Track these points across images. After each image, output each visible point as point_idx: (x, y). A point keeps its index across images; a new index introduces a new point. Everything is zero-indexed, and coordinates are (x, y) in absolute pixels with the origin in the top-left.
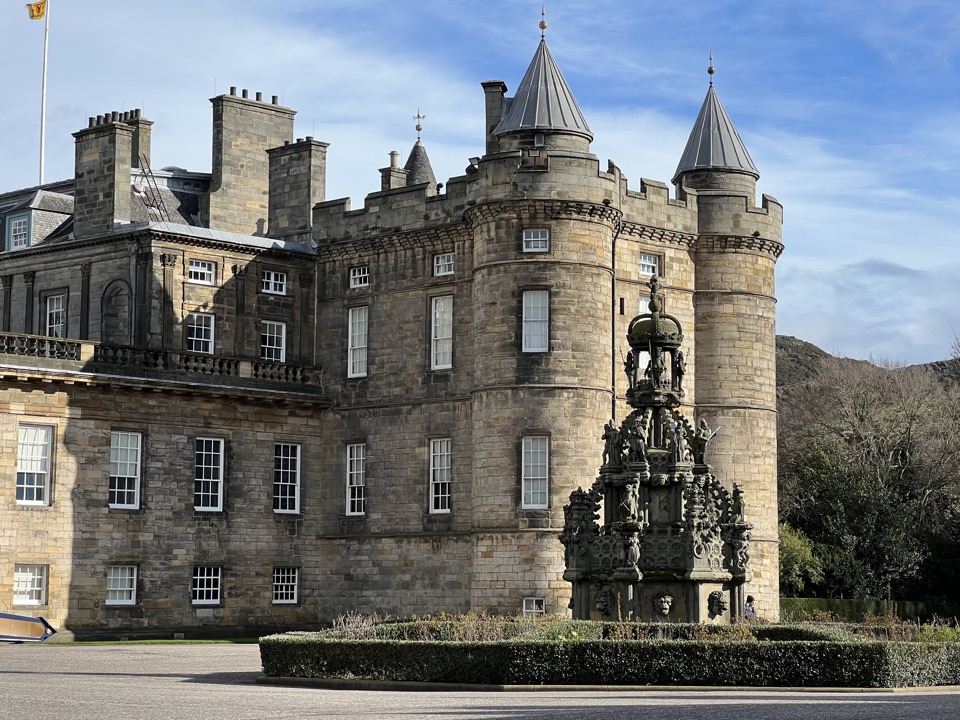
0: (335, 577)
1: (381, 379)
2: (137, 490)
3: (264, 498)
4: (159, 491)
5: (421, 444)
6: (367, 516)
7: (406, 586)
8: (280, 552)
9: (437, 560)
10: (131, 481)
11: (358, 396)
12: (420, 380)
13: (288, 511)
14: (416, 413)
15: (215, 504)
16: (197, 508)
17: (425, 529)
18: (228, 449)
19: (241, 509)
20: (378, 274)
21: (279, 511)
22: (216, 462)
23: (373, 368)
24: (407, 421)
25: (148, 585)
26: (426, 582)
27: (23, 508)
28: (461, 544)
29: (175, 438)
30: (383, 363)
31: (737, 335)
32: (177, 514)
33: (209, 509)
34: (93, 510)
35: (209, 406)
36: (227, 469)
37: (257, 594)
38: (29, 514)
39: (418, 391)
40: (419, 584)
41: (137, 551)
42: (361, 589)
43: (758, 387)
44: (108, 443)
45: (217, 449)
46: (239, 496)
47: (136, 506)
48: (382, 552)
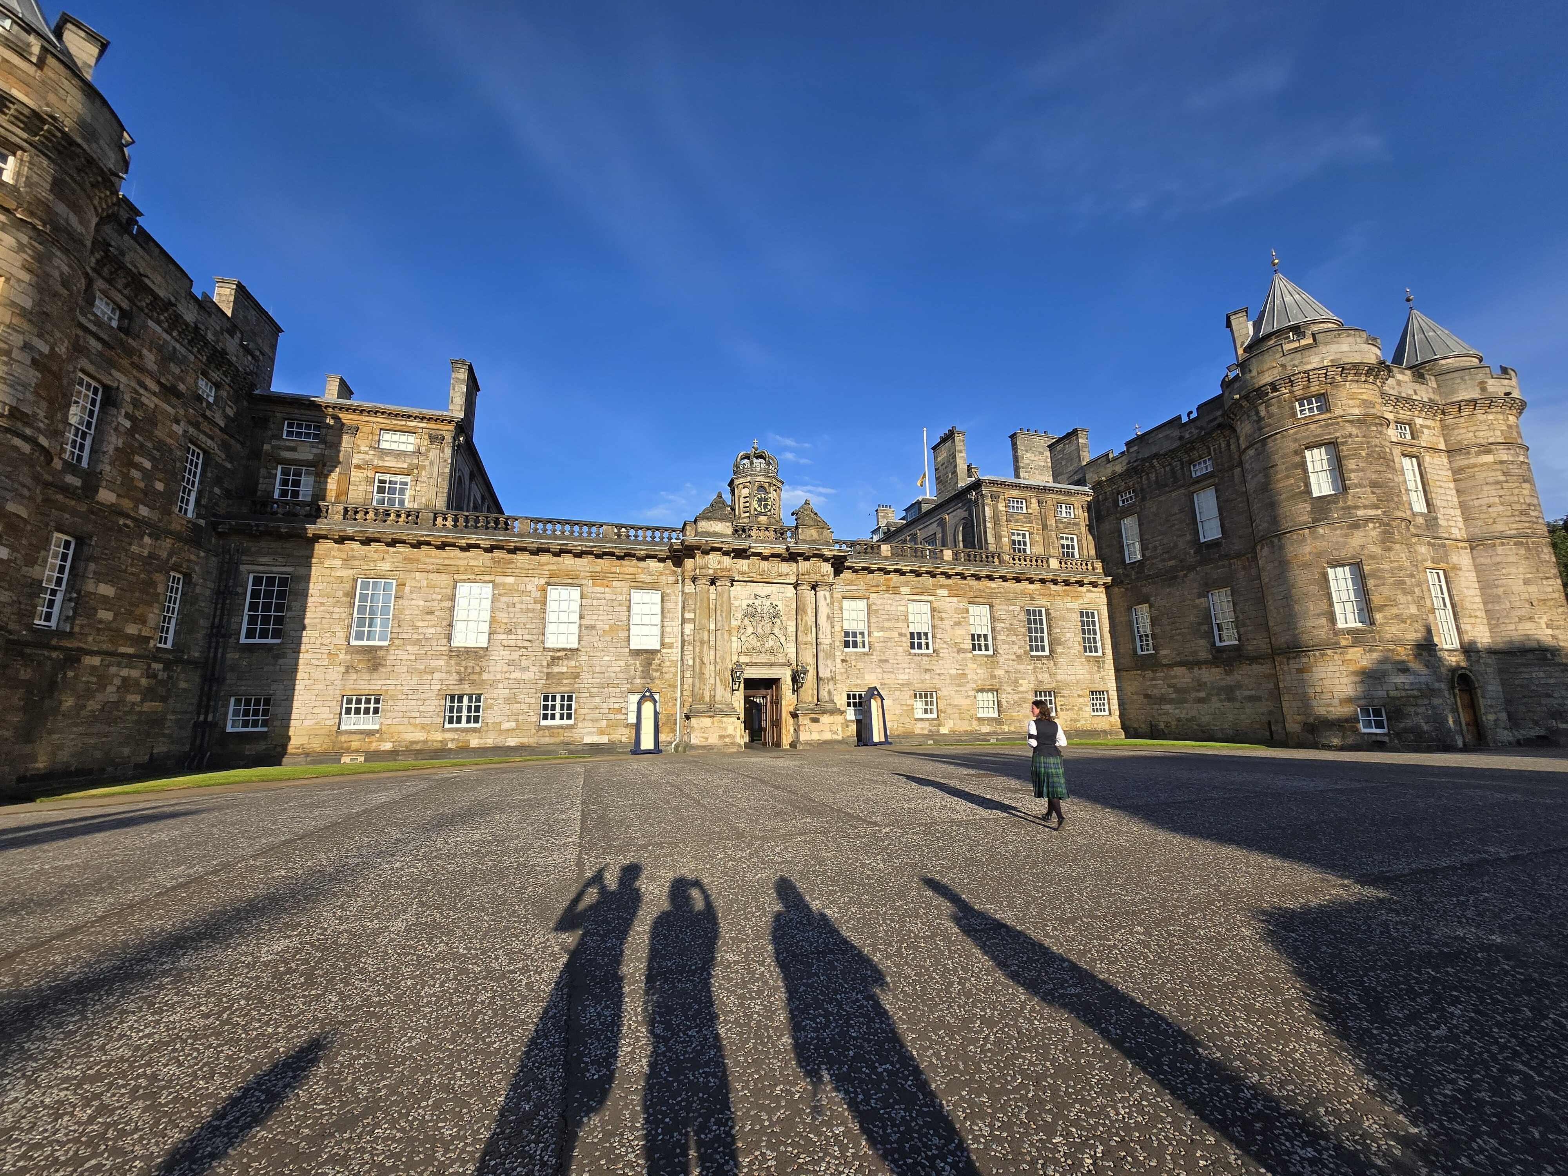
0: (1135, 697)
1: (1155, 558)
2: (990, 642)
3: (1076, 645)
4: (1005, 642)
5: (1199, 597)
6: (1157, 653)
7: (1200, 701)
8: (1093, 681)
9: (1229, 680)
10: (985, 636)
11: (1137, 573)
12: (1192, 551)
13: (1094, 654)
14: (1192, 575)
15: (1043, 650)
16: (1032, 653)
17: (1214, 657)
18: (1048, 614)
19: (1062, 653)
20: (1142, 490)
21: (1088, 654)
22: (1041, 623)
23: (1148, 553)
24: (1184, 582)
25: (1004, 704)
26: (1223, 697)
27: (915, 654)
28: (1255, 666)
29: (1011, 608)
30: (1155, 548)
31: (1503, 478)
32: (1019, 657)
33: (1040, 653)
34: (962, 655)
35: (1032, 586)
36: (1049, 627)
37: (1080, 709)
38: (919, 658)
39: (1191, 560)
40: (1215, 699)
41: (995, 681)
42: (1160, 705)
43: (1535, 520)
44: (967, 611)
45: (1040, 615)
46: (1059, 644)
47: (991, 652)
48: (1175, 677)
